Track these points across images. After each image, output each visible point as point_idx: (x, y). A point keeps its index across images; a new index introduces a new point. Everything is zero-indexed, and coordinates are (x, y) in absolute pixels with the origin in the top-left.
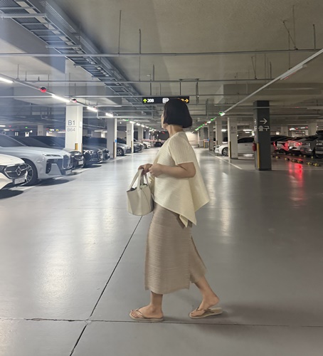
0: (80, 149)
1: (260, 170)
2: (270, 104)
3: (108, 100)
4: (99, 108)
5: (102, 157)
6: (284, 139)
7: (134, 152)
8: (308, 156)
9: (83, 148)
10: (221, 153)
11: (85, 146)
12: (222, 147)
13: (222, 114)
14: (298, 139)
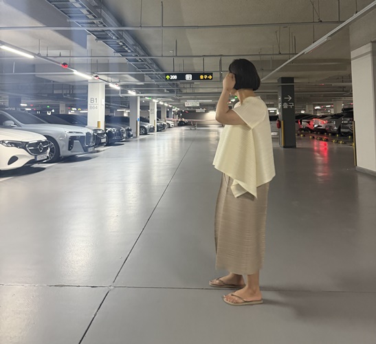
0: (102, 127)
2: (295, 81)
3: (130, 77)
4: (122, 86)
5: (125, 135)
6: (308, 117)
7: (158, 131)
8: (334, 134)
9: (106, 126)
11: (108, 124)
14: (323, 117)
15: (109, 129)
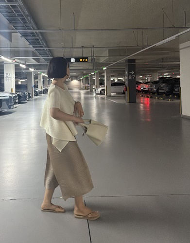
0: (14, 92)
1: (129, 103)
2: (136, 61)
3: (33, 60)
4: (27, 65)
5: (28, 97)
6: (137, 83)
8: (154, 93)
9: (16, 92)
11: (17, 90)
12: (100, 89)
13: (104, 69)
14: (147, 83)
15: (18, 93)
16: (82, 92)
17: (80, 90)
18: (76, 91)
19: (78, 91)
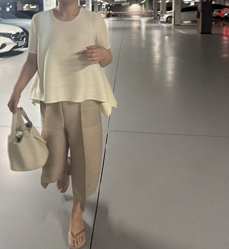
1: (202, 33)
6: (220, 7)
10: (165, 20)
12: (166, 16)
16: (144, 20)
17: (141, 17)
18: (136, 19)
19: (138, 19)
